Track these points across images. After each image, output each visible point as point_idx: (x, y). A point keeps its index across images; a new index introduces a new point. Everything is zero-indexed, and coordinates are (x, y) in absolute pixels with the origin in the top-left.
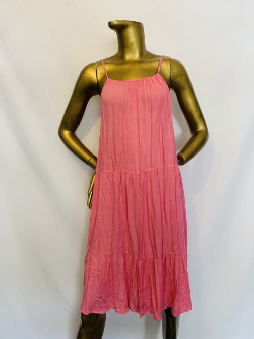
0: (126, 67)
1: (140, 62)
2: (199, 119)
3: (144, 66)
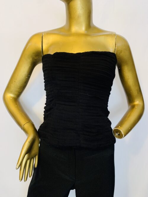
0: (71, 39)
1: (86, 35)
2: (138, 93)
3: (89, 39)
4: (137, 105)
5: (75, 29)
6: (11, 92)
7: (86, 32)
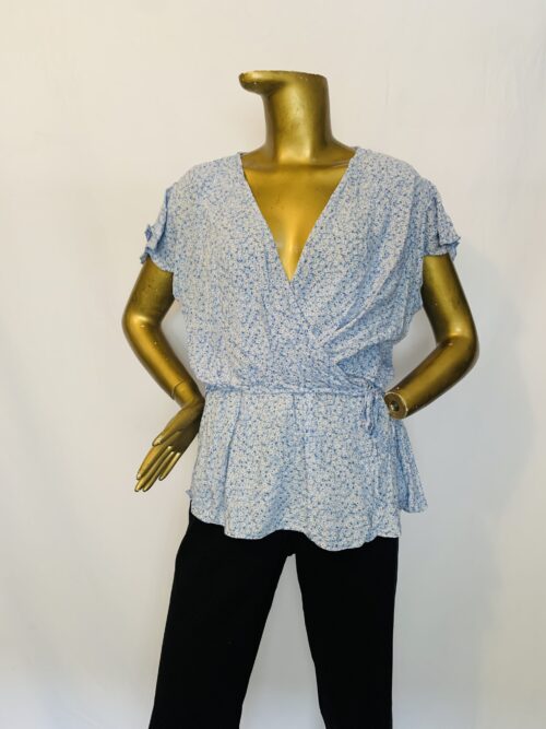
4: (456, 338)
5: (287, 154)
6: (142, 312)
7: (314, 160)
